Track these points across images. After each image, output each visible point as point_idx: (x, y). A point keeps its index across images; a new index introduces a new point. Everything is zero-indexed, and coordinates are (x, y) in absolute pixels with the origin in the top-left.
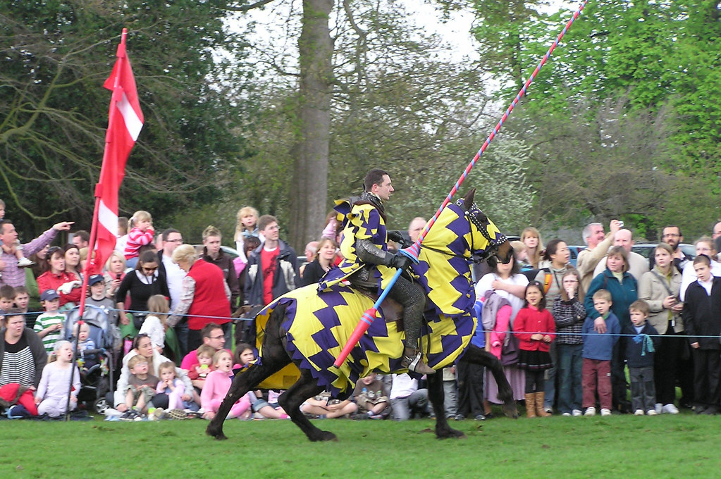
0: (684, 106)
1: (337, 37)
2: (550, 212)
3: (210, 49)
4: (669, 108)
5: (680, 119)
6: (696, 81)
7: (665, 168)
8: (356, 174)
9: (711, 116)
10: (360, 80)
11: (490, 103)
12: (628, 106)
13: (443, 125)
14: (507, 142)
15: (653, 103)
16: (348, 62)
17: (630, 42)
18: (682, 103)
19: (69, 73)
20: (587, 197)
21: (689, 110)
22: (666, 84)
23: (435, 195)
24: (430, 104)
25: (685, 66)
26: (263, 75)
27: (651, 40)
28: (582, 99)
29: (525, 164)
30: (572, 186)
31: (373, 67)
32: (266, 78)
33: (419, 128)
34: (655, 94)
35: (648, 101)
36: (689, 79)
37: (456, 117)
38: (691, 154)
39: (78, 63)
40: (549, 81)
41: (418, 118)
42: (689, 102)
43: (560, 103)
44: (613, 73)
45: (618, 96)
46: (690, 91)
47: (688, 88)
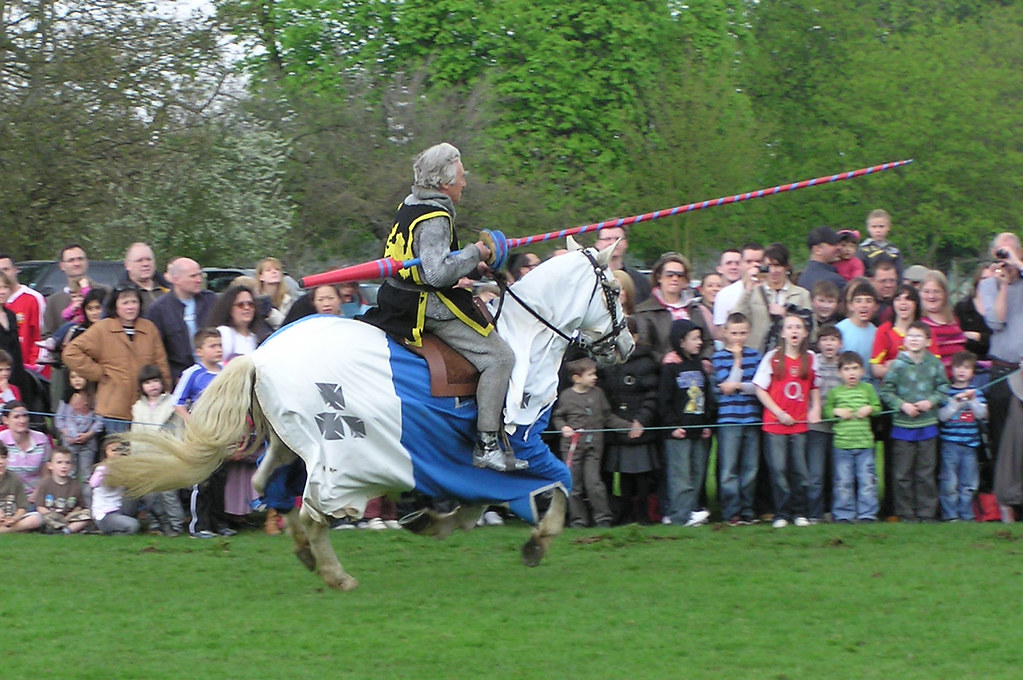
0: (507, 84)
2: (316, 235)
4: (487, 87)
5: (502, 103)
6: (526, 48)
7: (481, 173)
8: (38, 179)
9: (546, 99)
10: (44, 43)
11: (229, 78)
12: (428, 84)
13: (162, 110)
14: (255, 134)
15: (463, 79)
16: (27, 17)
18: (505, 80)
20: (368, 214)
21: (516, 91)
22: (483, 52)
23: (151, 211)
24: (145, 78)
25: (510, 26)
28: (361, 72)
29: (282, 165)
30: (349, 198)
31: (62, 25)
33: (129, 114)
34: (467, 67)
35: (456, 77)
36: (515, 45)
37: (180, 98)
38: (517, 153)
40: (314, 46)
41: (127, 99)
42: (515, 78)
43: (331, 79)
44: (407, 35)
45: (412, 69)
46: (517, 63)
47: (515, 58)
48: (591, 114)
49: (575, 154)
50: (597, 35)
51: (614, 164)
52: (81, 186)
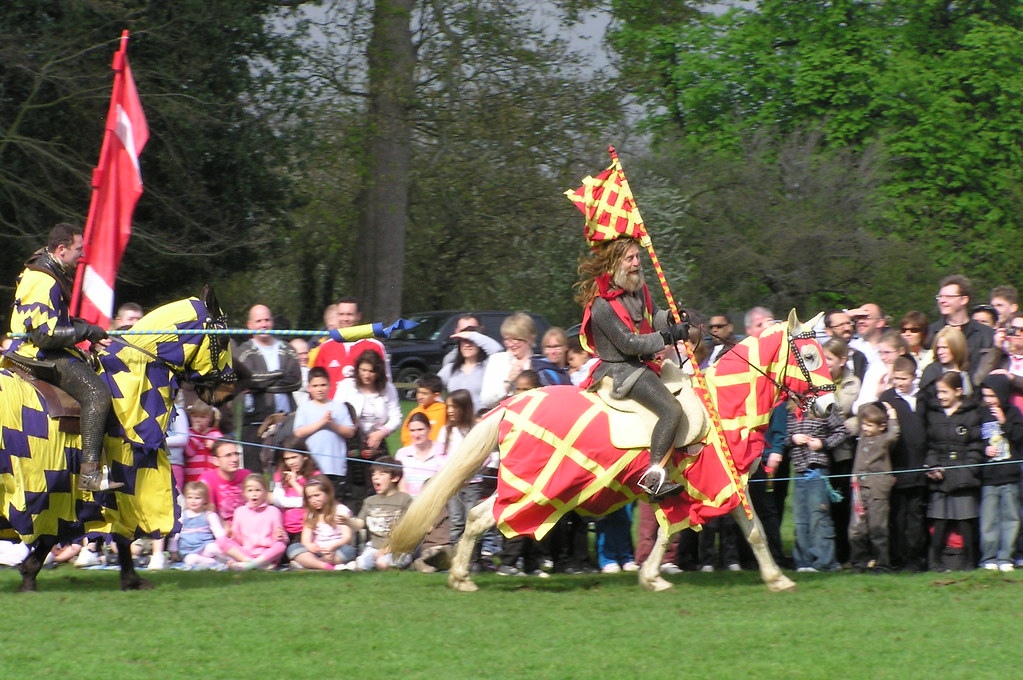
0: (900, 144)
1: (421, 43)
2: (713, 288)
3: (246, 57)
4: (882, 146)
5: (892, 164)
6: (918, 110)
7: (875, 229)
8: (446, 232)
9: (938, 159)
10: (452, 101)
11: (632, 136)
12: (823, 143)
14: (654, 191)
15: (858, 139)
16: (435, 78)
17: (826, 54)
18: (898, 140)
19: (50, 88)
20: (764, 268)
21: (908, 150)
22: (876, 114)
23: (554, 263)
24: (550, 136)
25: (905, 88)
26: (318, 94)
27: (856, 53)
28: (759, 132)
29: (679, 221)
30: (745, 253)
32: (323, 98)
33: (534, 171)
34: (861, 127)
35: (851, 137)
36: (908, 107)
37: (586, 156)
38: (909, 211)
39: (62, 76)
40: (715, 107)
41: (532, 156)
42: (907, 139)
43: (729, 138)
44: (804, 97)
45: (809, 129)
46: (909, 124)
47: (908, 119)
48: (979, 173)
49: (964, 212)
50: (986, 97)
51: (1001, 222)
52: (487, 239)
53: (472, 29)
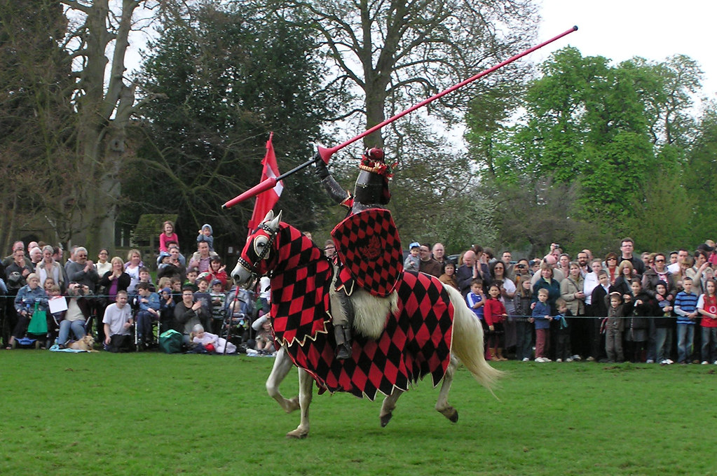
0: (586, 182)
1: (386, 137)
3: (313, 143)
4: (577, 183)
5: (584, 190)
6: (594, 168)
7: (574, 218)
9: (602, 188)
10: (399, 162)
11: (473, 177)
12: (554, 181)
13: (446, 190)
14: (483, 201)
15: (568, 180)
16: (392, 152)
17: (555, 144)
18: (585, 180)
19: (231, 155)
20: (528, 233)
21: (590, 185)
22: (576, 169)
23: (440, 231)
24: (439, 178)
25: (588, 159)
26: (342, 159)
27: (568, 143)
28: (526, 176)
29: (493, 213)
30: (520, 227)
31: (406, 155)
32: (344, 160)
33: (432, 191)
34: (570, 175)
35: (565, 179)
36: (589, 166)
37: (453, 186)
38: (590, 210)
39: (237, 149)
40: (508, 166)
41: (431, 185)
42: (589, 180)
43: (514, 179)
44: (546, 162)
45: (548, 175)
46: (590, 174)
47: (590, 172)
48: (620, 194)
49: (613, 211)
50: (624, 162)
51: (629, 215)
52: (412, 220)
53: (408, 132)
